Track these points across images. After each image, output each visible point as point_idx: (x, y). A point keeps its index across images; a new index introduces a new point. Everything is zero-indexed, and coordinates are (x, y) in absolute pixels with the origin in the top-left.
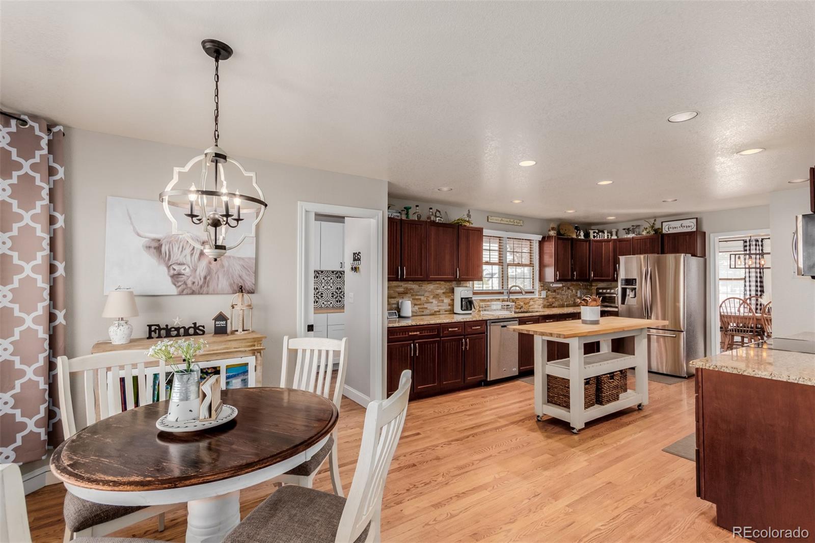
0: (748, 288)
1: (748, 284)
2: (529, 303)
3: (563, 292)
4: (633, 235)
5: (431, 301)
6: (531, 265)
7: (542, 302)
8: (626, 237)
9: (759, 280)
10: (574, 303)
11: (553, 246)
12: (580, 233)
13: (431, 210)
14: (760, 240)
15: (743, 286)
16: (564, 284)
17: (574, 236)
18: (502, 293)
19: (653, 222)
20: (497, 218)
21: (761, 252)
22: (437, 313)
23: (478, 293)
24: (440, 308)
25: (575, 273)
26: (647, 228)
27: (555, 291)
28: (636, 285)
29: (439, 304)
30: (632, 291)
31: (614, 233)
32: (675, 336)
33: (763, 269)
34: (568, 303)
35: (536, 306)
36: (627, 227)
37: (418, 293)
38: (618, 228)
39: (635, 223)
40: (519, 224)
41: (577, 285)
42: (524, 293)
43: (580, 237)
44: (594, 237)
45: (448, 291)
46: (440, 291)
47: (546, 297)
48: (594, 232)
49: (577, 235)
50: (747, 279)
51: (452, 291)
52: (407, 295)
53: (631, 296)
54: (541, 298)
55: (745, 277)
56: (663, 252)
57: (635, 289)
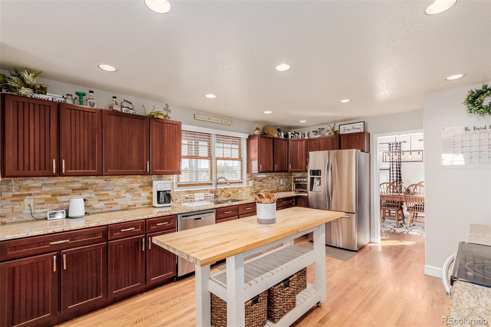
0: (392, 175)
1: (391, 172)
2: (237, 191)
3: (268, 181)
4: (320, 136)
5: (123, 195)
6: (240, 159)
7: (250, 190)
8: (314, 137)
9: (398, 169)
10: (277, 189)
11: (257, 143)
12: (281, 133)
13: (114, 99)
14: (399, 143)
15: (389, 173)
16: (269, 174)
17: (276, 136)
18: (211, 184)
19: (333, 126)
20: (205, 117)
21: (399, 151)
22: (132, 207)
23: (183, 185)
24: (135, 202)
25: (276, 166)
26: (329, 130)
27: (261, 181)
28: (320, 175)
29: (134, 198)
30: (318, 180)
31: (306, 135)
32: (349, 217)
33: (401, 162)
34: (272, 190)
35: (244, 194)
36: (315, 130)
37: (105, 188)
38: (309, 131)
39: (321, 127)
40: (228, 124)
41: (279, 175)
42: (229, 183)
43: (281, 137)
44: (292, 137)
45: (146, 184)
46: (136, 185)
47: (254, 185)
48: (292, 134)
49: (278, 135)
50: (391, 169)
51: (151, 184)
52: (87, 191)
53: (317, 184)
54: (249, 187)
55: (390, 168)
56: (340, 148)
57: (320, 178)
